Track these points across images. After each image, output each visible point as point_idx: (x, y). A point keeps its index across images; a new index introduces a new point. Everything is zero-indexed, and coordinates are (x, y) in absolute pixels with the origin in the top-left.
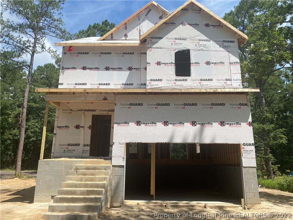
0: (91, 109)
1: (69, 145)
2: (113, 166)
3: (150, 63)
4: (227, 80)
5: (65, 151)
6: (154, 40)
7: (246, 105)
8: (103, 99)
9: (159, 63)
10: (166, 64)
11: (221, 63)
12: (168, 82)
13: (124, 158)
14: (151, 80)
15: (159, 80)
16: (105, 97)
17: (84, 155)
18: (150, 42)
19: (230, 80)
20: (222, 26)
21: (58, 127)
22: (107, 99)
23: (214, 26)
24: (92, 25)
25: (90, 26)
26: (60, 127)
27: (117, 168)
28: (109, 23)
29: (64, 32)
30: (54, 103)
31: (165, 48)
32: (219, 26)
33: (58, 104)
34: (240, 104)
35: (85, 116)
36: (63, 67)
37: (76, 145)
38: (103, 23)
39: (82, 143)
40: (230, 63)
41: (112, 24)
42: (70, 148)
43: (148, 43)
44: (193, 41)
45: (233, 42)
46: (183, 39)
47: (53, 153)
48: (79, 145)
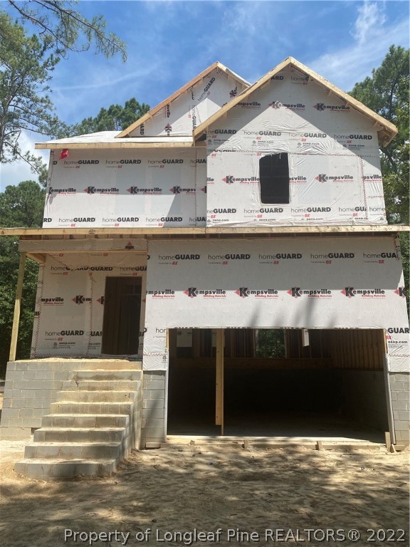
0: (104, 265)
1: (63, 333)
2: (145, 372)
3: (213, 180)
4: (357, 209)
5: (55, 344)
6: (220, 136)
7: (394, 255)
8: (126, 247)
9: (229, 180)
10: (243, 180)
11: (347, 177)
12: (248, 214)
13: (165, 357)
14: (216, 211)
15: (229, 211)
16: (130, 243)
17: (92, 352)
18: (212, 139)
19: (364, 209)
20: (348, 108)
21: (43, 300)
22: (133, 247)
23: (333, 107)
24: (107, 109)
25: (103, 110)
26: (47, 300)
27: (152, 376)
28: (138, 105)
29: (55, 122)
30: (34, 255)
31: (240, 151)
32: (343, 107)
33: (43, 257)
34: (383, 255)
35: (92, 279)
36: (51, 188)
37: (77, 333)
38: (127, 104)
39: (87, 329)
40: (364, 178)
41: (143, 106)
42: (66, 339)
43: (210, 141)
44: (293, 138)
45: (370, 137)
46: (275, 134)
47: (35, 349)
48: (81, 333)
